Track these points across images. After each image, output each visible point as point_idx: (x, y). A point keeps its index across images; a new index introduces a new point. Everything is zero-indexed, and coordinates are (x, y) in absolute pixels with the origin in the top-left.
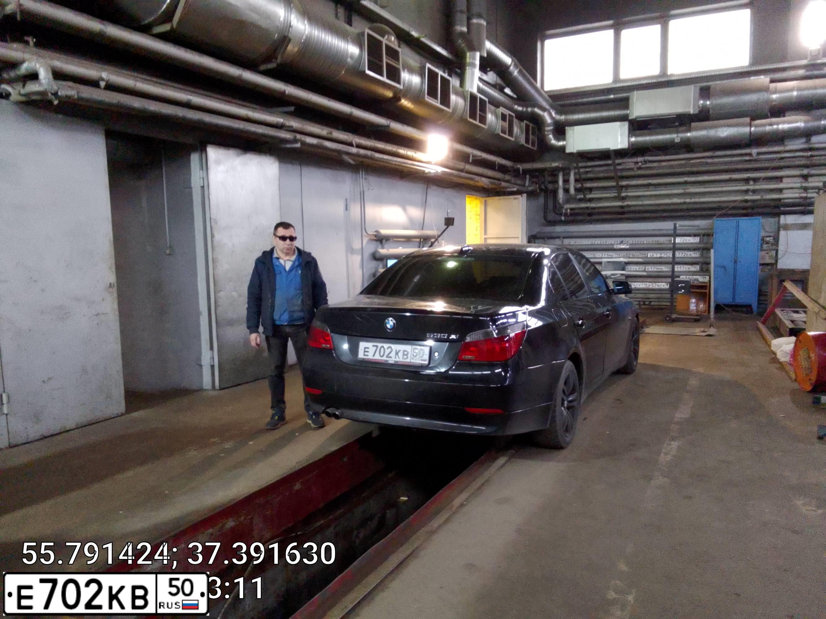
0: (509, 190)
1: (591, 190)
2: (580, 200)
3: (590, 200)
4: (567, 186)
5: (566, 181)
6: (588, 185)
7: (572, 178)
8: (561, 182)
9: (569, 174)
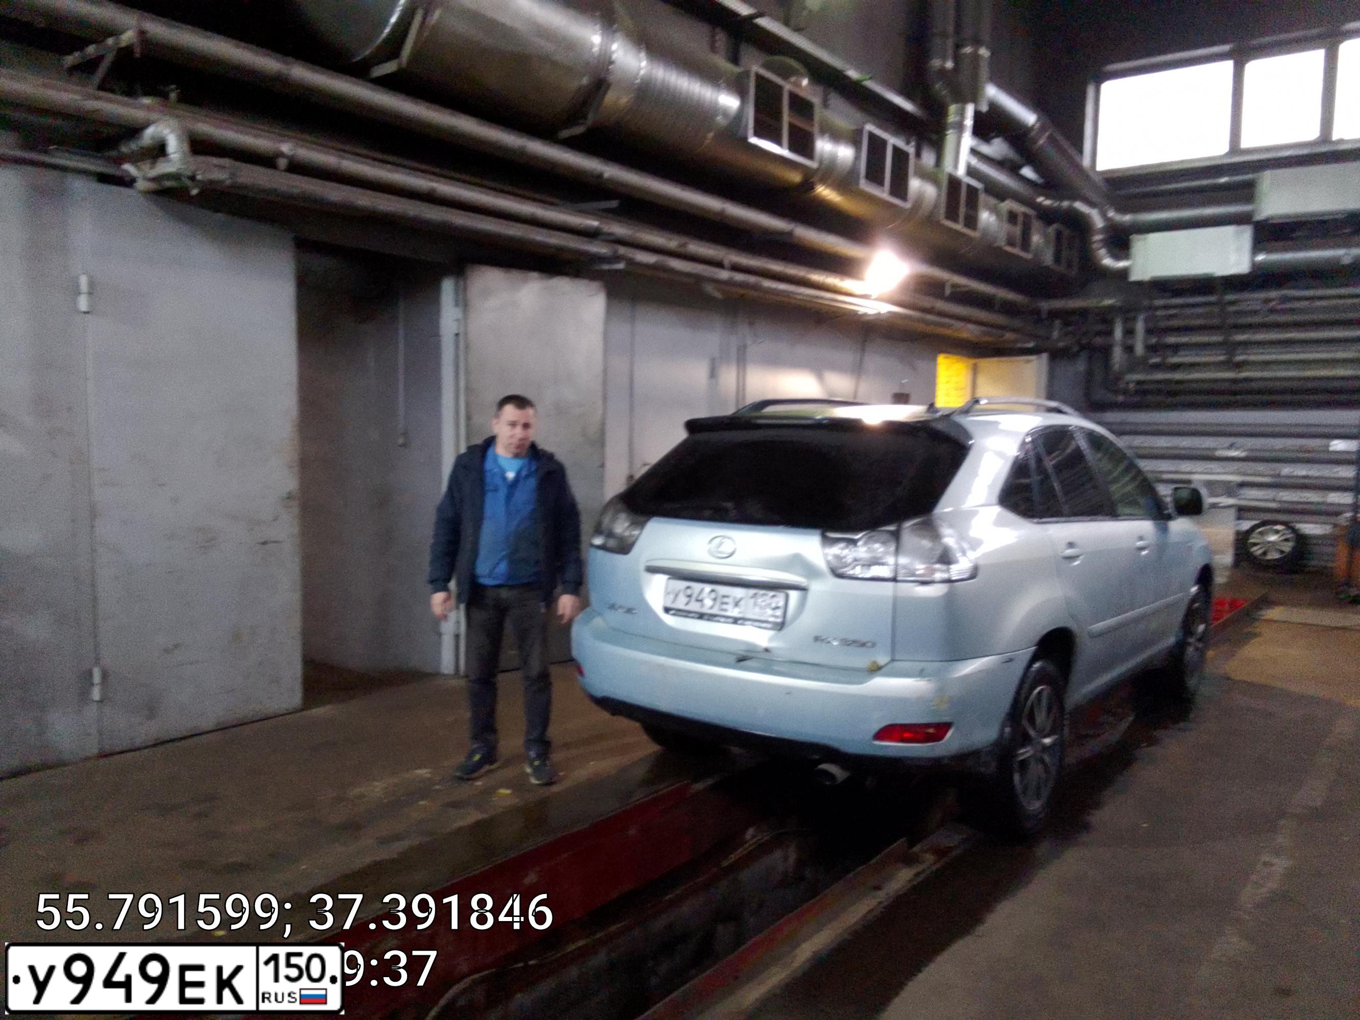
0: (1019, 345)
1: (1176, 348)
2: (1157, 367)
3: (1176, 367)
4: (1129, 342)
5: (1129, 332)
6: (1171, 340)
7: (1140, 327)
8: (1118, 333)
9: (1134, 319)
